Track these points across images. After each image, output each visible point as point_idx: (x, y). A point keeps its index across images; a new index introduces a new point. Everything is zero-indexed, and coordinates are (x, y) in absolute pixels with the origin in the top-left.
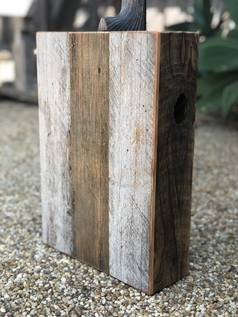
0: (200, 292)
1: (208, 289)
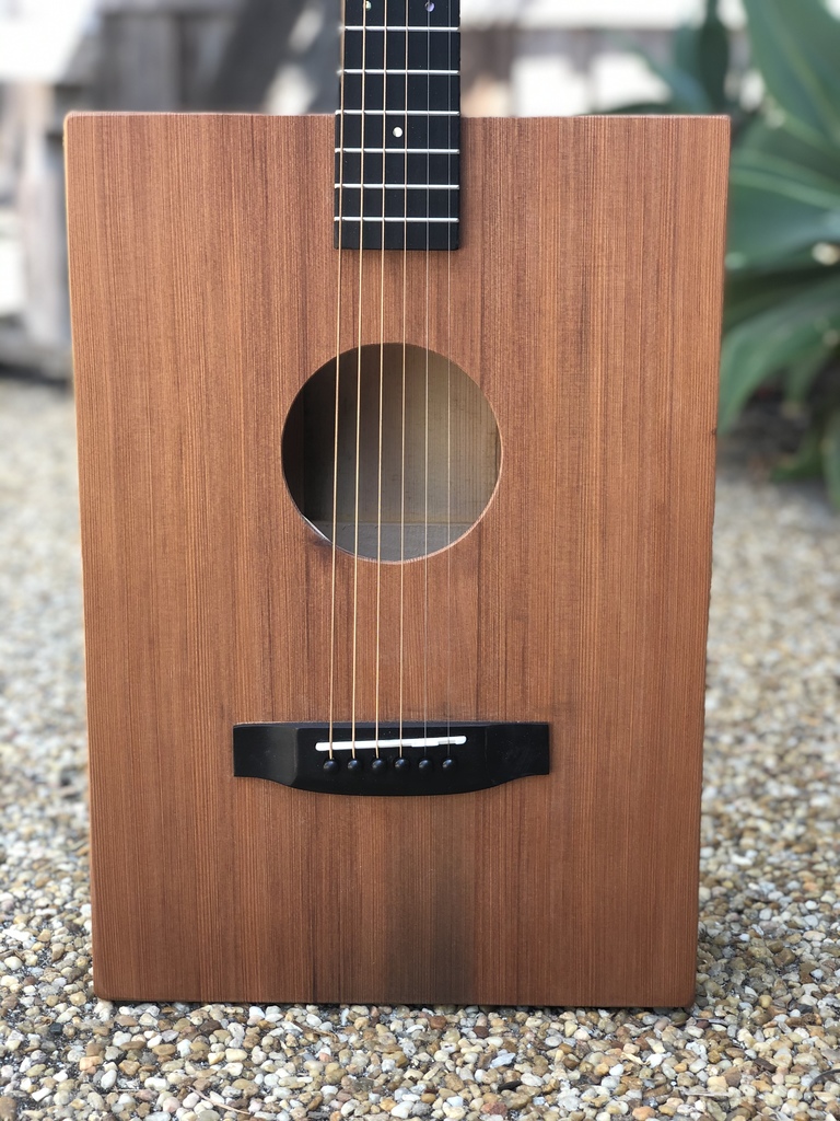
0: (463, 1051)
1: (495, 1041)
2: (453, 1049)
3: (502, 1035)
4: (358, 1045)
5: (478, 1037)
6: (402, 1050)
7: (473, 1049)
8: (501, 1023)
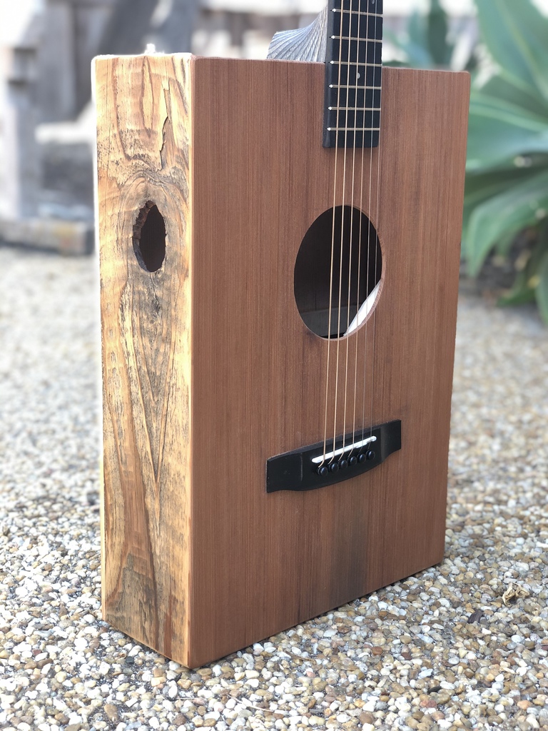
0: (398, 668)
1: (418, 662)
2: (391, 667)
3: (420, 657)
4: (329, 666)
5: (406, 660)
6: (359, 668)
7: (405, 667)
8: (418, 650)
